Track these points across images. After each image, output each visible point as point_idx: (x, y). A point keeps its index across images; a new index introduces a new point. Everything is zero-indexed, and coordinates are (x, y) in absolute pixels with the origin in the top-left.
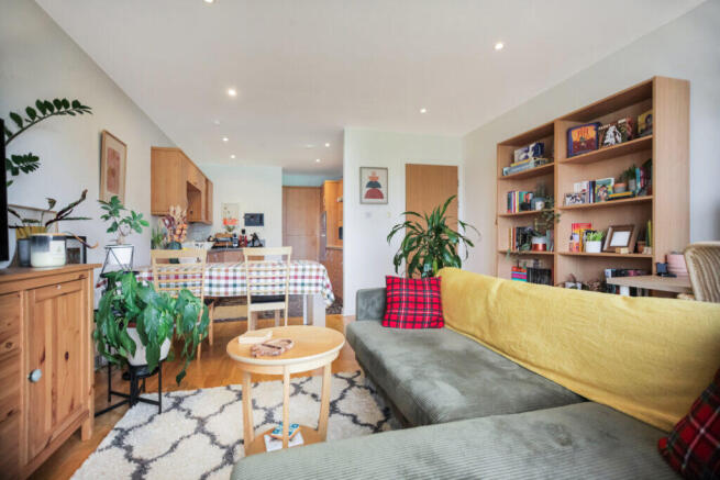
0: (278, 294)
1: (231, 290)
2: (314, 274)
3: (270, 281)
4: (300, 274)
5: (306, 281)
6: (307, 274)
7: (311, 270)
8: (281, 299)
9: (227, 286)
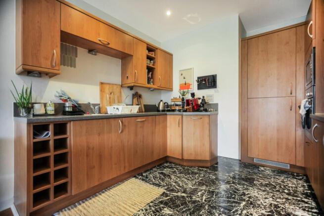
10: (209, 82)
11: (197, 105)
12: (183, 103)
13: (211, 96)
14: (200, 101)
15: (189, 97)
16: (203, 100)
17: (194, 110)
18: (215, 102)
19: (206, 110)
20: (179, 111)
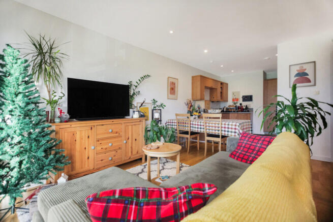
0: (217, 134)
1: (199, 130)
2: (234, 127)
3: (214, 128)
4: (227, 126)
5: (230, 130)
6: (230, 127)
7: (232, 125)
8: (218, 136)
9: (198, 128)
10: (248, 98)
11: (243, 109)
12: (236, 108)
13: (250, 105)
14: (244, 107)
15: (238, 105)
16: (246, 106)
17: (242, 111)
18: (251, 107)
19: (248, 111)
20: (234, 111)
